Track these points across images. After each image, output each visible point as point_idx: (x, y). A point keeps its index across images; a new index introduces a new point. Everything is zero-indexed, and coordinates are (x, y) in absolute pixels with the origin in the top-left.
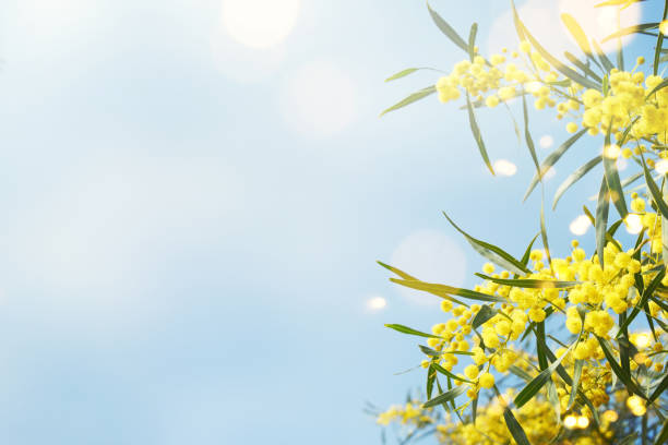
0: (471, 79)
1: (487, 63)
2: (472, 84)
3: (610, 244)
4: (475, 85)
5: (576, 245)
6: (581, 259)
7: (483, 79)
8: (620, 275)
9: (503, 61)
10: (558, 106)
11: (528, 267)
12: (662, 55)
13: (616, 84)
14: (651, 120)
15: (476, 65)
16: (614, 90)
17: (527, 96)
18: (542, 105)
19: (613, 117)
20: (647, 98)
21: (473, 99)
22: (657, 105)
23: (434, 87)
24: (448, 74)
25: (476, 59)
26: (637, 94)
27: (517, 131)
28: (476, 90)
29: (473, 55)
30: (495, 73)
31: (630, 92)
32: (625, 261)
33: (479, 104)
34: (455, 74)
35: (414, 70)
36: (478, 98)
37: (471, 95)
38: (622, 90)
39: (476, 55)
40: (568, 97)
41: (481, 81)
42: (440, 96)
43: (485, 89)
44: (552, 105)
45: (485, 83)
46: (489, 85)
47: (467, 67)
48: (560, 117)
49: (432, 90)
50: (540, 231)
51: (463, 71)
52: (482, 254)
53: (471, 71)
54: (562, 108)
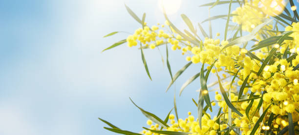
0: (142, 37)
1: (150, 29)
2: (143, 39)
3: (205, 115)
4: (145, 40)
5: (190, 114)
6: (192, 121)
7: (148, 37)
8: (210, 130)
9: (158, 29)
10: (182, 49)
11: (167, 124)
12: (229, 28)
13: (206, 45)
14: (223, 61)
15: (145, 30)
16: (206, 47)
17: (168, 44)
18: (175, 49)
19: (205, 59)
20: (221, 51)
21: (143, 45)
22: (226, 54)
23: (125, 40)
24: (132, 34)
25: (145, 28)
26: (216, 49)
27: (163, 61)
28: (145, 41)
29: (144, 26)
30: (154, 34)
31: (213, 49)
32: (212, 124)
33: (146, 47)
34: (135, 35)
35: (117, 32)
36: (145, 45)
37: (142, 44)
38: (208, 48)
39: (145, 26)
40: (187, 45)
41: (147, 38)
42: (128, 44)
43: (149, 41)
44: (180, 48)
45: (149, 38)
46: (151, 39)
47: (141, 31)
48: (183, 54)
49: (124, 41)
50: (174, 107)
51: (139, 33)
52: (147, 116)
53: (143, 33)
54: (184, 50)
